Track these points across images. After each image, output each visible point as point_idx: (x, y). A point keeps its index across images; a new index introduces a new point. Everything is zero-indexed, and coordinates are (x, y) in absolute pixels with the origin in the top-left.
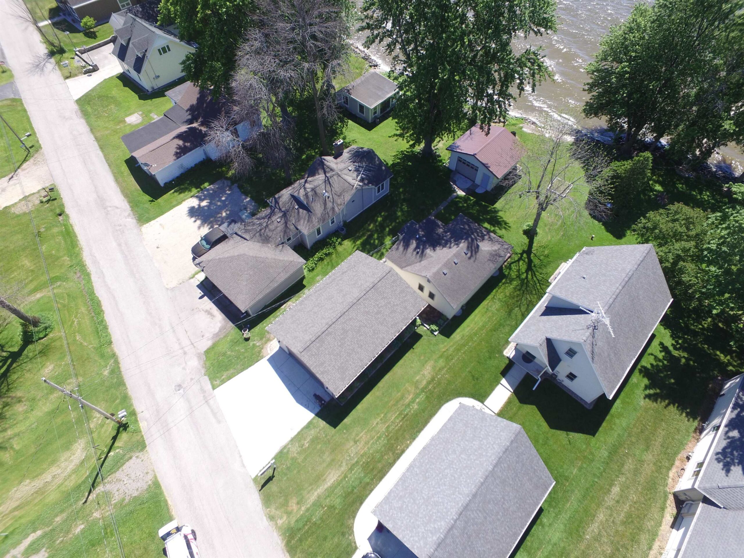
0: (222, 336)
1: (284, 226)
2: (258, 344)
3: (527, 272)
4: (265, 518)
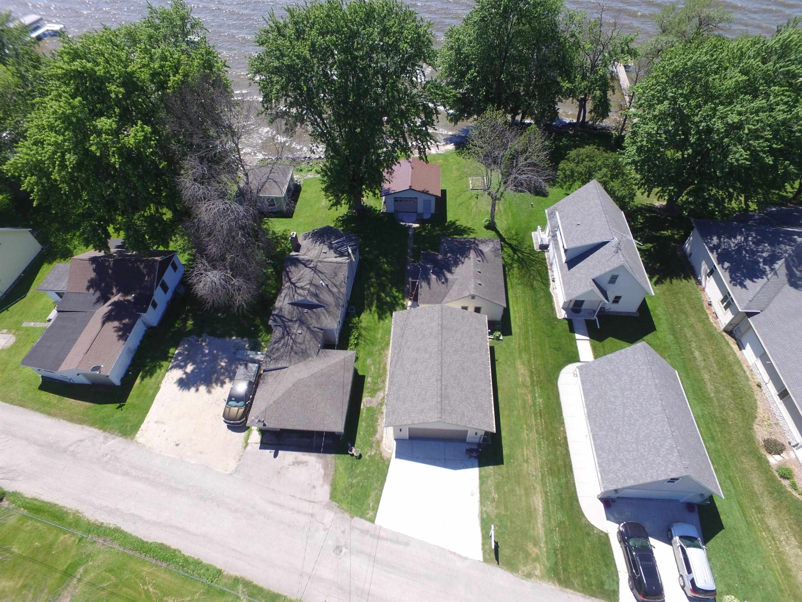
0: (333, 473)
1: (309, 333)
2: (373, 453)
3: (515, 253)
4: (524, 581)
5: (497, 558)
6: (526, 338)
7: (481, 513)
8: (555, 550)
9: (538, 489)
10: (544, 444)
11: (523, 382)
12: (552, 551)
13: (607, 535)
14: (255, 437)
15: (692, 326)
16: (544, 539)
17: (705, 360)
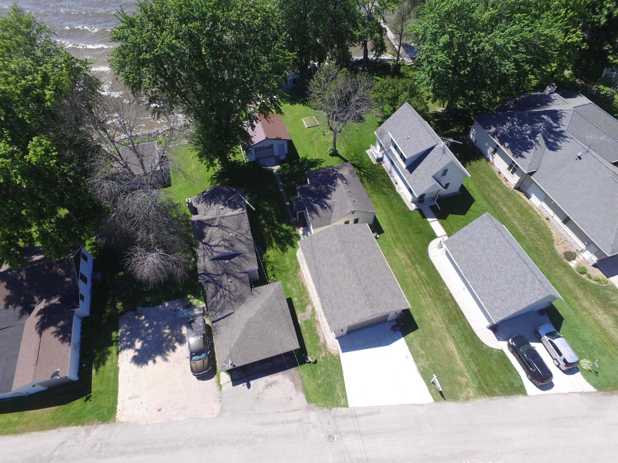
0: (300, 382)
1: (237, 280)
2: (324, 355)
3: (360, 170)
4: (465, 404)
5: (443, 396)
6: (395, 232)
7: (419, 368)
8: (475, 374)
9: (448, 337)
10: (438, 303)
11: (406, 264)
12: (474, 376)
13: (502, 351)
14: (225, 378)
15: (494, 191)
16: (466, 370)
17: (511, 212)
